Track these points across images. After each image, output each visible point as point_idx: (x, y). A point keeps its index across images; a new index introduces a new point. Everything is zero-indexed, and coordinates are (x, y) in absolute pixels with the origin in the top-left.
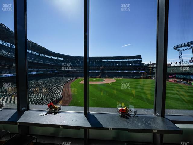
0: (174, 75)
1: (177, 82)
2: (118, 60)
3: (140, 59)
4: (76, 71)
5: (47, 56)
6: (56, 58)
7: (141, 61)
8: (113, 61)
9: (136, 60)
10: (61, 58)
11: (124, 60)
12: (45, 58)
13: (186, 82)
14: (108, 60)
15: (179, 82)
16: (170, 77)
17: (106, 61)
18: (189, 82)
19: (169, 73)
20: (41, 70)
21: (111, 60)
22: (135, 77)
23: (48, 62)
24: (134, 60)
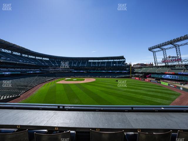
0: (150, 75)
1: (151, 81)
2: (104, 61)
3: (124, 60)
4: (62, 71)
5: (30, 56)
6: (41, 58)
7: (125, 61)
8: (99, 61)
9: (121, 60)
10: (47, 58)
11: (109, 61)
12: (27, 58)
13: (157, 81)
14: (94, 60)
15: (152, 81)
17: (93, 61)
18: (159, 81)
19: (146, 73)
20: (19, 70)
21: (97, 61)
22: (117, 76)
23: (29, 62)
24: (118, 60)
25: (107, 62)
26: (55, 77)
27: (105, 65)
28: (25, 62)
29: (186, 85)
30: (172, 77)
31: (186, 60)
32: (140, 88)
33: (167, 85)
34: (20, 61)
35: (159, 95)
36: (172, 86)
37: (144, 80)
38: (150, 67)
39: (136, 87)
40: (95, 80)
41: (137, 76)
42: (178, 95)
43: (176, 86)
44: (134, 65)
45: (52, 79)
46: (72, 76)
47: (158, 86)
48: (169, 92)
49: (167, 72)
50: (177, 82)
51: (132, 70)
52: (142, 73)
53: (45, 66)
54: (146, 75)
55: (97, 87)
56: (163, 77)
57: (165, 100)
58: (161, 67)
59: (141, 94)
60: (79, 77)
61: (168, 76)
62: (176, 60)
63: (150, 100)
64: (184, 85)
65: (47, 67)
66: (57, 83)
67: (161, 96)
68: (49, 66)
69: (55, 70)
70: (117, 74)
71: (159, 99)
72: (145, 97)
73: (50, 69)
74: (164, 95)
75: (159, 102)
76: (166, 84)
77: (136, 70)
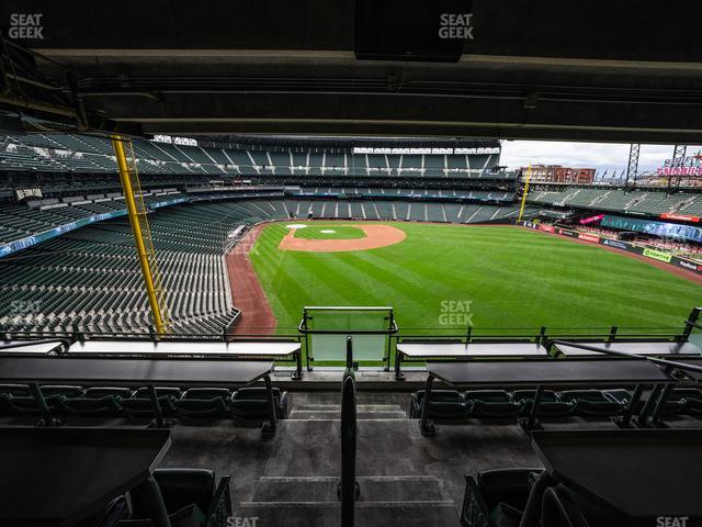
0: (596, 218)
1: (602, 241)
3: (496, 150)
8: (396, 151)
11: (436, 151)
13: (625, 245)
14: (374, 148)
15: (606, 242)
18: (634, 246)
19: (579, 208)
21: (387, 151)
22: (471, 217)
24: (472, 151)
25: (427, 156)
27: (422, 170)
30: (683, 232)
33: (669, 261)
36: (688, 265)
37: (575, 236)
41: (545, 219)
52: (565, 208)
53: (196, 176)
54: (580, 216)
61: (670, 226)
65: (199, 178)
69: (231, 188)
73: (212, 185)
76: (665, 257)
77: (540, 196)
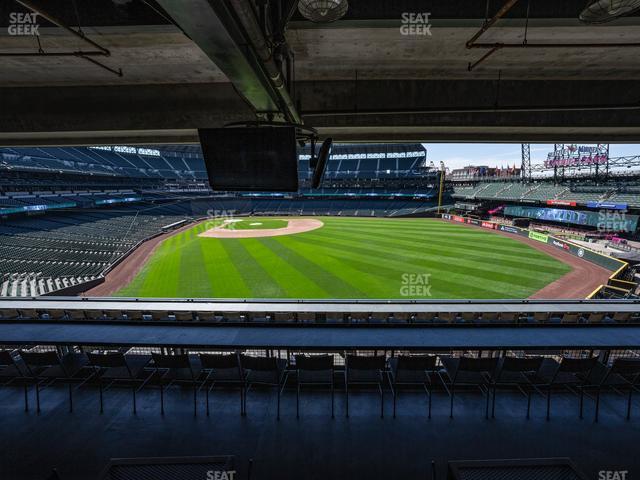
0: (500, 208)
1: (499, 226)
2: (352, 157)
3: (421, 154)
6: (132, 150)
7: (423, 159)
9: (410, 155)
10: (152, 148)
11: (371, 156)
13: (517, 230)
15: (502, 228)
16: (491, 212)
18: (522, 229)
19: (488, 201)
20: (67, 194)
22: (395, 212)
23: (96, 168)
24: (402, 155)
25: (362, 160)
26: (189, 215)
27: (356, 172)
28: (83, 168)
29: (601, 241)
30: (565, 216)
31: (621, 161)
32: (459, 250)
33: (546, 241)
34: (66, 163)
35: (509, 271)
36: (558, 244)
37: (480, 224)
38: (506, 181)
39: (446, 249)
40: (322, 224)
41: (459, 212)
42: (562, 272)
43: (568, 245)
44: (455, 171)
45: (182, 225)
46: (245, 212)
47: (515, 246)
48: (541, 263)
49: (555, 201)
50: (576, 233)
51: (444, 188)
52: (475, 201)
53: (152, 180)
54: (487, 209)
55: (327, 249)
56: (539, 214)
57: (518, 287)
58: (539, 181)
59: (456, 269)
60: (270, 215)
61: (555, 211)
62: (590, 158)
63: (479, 286)
64: (594, 242)
65: (156, 181)
66: (200, 235)
67: (511, 276)
68: (163, 180)
69: (186, 190)
70: (392, 204)
71: (503, 284)
72: (467, 277)
73: (168, 187)
74: (523, 273)
75: (501, 291)
76: (543, 238)
77: (459, 192)
